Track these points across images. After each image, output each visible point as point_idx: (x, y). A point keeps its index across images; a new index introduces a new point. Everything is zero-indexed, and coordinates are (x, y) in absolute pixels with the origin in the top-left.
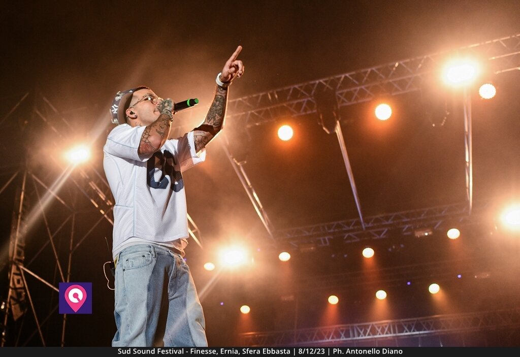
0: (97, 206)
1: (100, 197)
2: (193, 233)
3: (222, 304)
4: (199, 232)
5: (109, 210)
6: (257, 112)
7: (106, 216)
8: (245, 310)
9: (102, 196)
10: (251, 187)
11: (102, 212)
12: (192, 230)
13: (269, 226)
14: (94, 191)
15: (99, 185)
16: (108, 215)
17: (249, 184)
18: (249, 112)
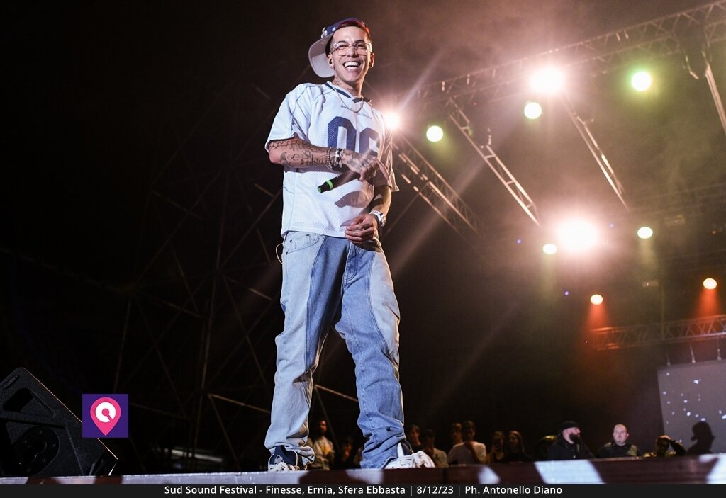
0: (409, 182)
1: (412, 171)
2: (529, 209)
3: (567, 293)
4: (535, 207)
5: (424, 187)
6: (603, 57)
7: (420, 193)
8: (597, 300)
9: (415, 170)
10: (598, 149)
11: (416, 188)
12: (526, 205)
13: (623, 195)
14: (405, 164)
15: (410, 157)
16: (423, 193)
17: (596, 145)
18: (594, 58)
